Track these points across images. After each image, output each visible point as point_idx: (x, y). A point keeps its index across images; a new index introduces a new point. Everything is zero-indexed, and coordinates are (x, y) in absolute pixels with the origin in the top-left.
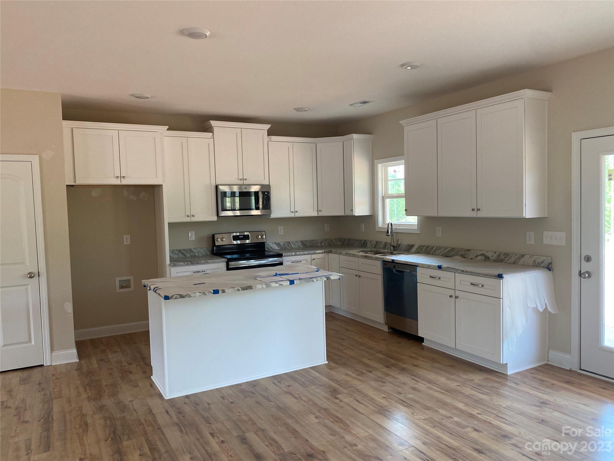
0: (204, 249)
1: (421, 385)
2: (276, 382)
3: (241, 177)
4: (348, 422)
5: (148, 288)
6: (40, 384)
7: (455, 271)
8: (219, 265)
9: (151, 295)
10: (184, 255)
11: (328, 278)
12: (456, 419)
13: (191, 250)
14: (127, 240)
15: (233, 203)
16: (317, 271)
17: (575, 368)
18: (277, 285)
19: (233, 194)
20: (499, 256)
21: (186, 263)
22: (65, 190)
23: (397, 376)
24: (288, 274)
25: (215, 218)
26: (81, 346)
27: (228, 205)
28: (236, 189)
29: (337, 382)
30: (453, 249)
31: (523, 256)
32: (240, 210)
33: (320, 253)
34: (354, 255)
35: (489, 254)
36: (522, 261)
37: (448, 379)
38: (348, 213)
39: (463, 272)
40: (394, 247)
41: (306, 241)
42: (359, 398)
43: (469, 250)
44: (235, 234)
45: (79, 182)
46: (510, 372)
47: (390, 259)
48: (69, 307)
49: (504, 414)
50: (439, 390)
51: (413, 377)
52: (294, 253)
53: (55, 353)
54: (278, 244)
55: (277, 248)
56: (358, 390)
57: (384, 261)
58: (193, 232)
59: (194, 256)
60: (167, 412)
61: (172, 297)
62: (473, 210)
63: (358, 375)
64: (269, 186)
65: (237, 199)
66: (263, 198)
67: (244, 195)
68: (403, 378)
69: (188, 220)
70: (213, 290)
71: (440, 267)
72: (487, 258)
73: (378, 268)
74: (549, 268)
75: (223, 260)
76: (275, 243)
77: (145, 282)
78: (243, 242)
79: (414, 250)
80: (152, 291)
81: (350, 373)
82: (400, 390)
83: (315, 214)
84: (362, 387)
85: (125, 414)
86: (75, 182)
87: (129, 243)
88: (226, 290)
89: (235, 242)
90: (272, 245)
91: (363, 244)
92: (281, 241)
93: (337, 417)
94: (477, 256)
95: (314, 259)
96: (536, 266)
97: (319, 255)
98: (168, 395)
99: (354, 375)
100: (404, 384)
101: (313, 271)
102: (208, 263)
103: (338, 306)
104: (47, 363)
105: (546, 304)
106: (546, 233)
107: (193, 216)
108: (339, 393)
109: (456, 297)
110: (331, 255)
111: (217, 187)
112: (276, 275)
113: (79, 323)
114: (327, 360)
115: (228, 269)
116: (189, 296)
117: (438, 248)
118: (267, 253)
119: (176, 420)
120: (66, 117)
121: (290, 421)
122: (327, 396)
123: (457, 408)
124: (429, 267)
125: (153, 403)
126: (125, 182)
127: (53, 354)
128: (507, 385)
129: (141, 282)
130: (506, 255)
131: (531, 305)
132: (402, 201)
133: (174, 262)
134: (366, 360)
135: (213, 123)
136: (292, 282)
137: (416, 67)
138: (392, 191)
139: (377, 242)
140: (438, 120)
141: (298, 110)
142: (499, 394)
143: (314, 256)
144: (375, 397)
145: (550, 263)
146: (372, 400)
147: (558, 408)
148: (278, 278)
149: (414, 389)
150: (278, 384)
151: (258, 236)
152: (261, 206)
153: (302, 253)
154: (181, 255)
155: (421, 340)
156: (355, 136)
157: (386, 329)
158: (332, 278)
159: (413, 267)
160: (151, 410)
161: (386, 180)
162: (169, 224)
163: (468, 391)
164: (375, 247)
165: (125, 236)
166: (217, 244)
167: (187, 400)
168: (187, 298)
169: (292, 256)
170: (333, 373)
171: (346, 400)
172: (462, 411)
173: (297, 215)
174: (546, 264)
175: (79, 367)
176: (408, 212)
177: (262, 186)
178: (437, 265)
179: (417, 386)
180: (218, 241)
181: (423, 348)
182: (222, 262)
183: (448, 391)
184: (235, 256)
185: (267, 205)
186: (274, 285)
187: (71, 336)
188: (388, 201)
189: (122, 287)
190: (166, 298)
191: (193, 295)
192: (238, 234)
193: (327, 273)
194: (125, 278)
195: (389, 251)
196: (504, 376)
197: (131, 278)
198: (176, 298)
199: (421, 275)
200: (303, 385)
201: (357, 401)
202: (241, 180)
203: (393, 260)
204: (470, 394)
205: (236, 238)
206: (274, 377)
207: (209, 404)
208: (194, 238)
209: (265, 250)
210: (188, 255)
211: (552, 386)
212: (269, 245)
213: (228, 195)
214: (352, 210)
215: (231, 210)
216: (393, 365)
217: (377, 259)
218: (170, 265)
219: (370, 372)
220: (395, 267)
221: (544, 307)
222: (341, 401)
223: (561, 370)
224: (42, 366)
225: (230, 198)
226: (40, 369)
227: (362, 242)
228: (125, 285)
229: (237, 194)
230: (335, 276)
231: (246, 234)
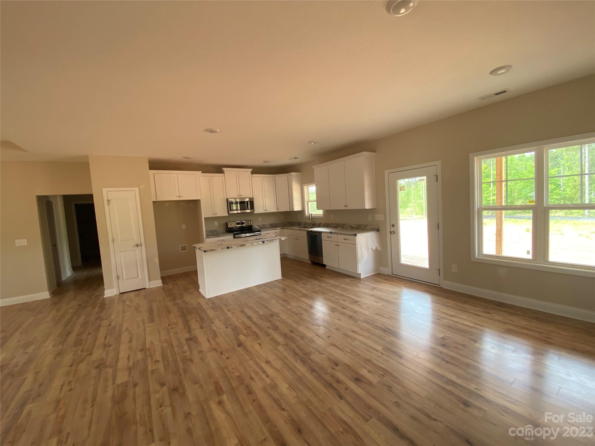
0: (223, 229)
1: (322, 284)
2: (258, 288)
3: (239, 194)
4: (289, 301)
5: (196, 248)
6: (145, 296)
7: (337, 234)
8: (230, 237)
9: (197, 251)
10: (213, 233)
11: (280, 240)
12: (336, 297)
13: (216, 231)
14: (184, 227)
15: (237, 207)
16: (276, 237)
17: (390, 274)
18: (256, 243)
19: (236, 203)
20: (357, 226)
21: (214, 236)
22: (152, 203)
23: (312, 281)
24: (262, 239)
25: (227, 215)
26: (163, 278)
27: (235, 208)
28: (238, 200)
29: (286, 286)
30: (338, 224)
31: (367, 226)
32: (240, 210)
33: (278, 229)
34: (294, 229)
35: (353, 226)
36: (366, 228)
37: (335, 281)
38: (291, 210)
39: (340, 234)
40: (313, 225)
41: (272, 224)
42: (295, 291)
43: (345, 224)
44: (238, 222)
45: (159, 200)
46: (362, 277)
47: (310, 230)
48: (157, 260)
49: (356, 293)
50: (330, 286)
51: (320, 281)
52: (266, 230)
53: (151, 282)
54: (259, 226)
55: (258, 228)
56: (295, 288)
57: (307, 231)
58: (217, 222)
59: (218, 233)
60: (207, 303)
61: (207, 251)
62: (345, 206)
63: (295, 282)
64: (253, 198)
65: (239, 205)
66: (250, 204)
67: (242, 203)
68: (315, 282)
69: (214, 216)
70: (227, 247)
71: (331, 232)
72: (352, 228)
73: (304, 235)
74: (378, 230)
75: (232, 234)
76: (257, 225)
77: (194, 245)
78: (242, 225)
79: (321, 225)
80: (198, 249)
81: (291, 281)
82: (313, 287)
83: (276, 211)
84: (297, 287)
85: (187, 306)
86: (157, 200)
87: (185, 228)
88: (233, 247)
89: (238, 226)
90: (255, 226)
91: (299, 224)
92: (260, 224)
93: (285, 300)
94: (348, 227)
95: (276, 232)
96: (372, 230)
97: (278, 230)
98: (208, 296)
99: (294, 282)
100: (315, 284)
101: (274, 237)
102: (224, 236)
103: (289, 254)
104: (147, 287)
105: (376, 246)
106: (376, 215)
107: (216, 214)
108: (286, 290)
109: (338, 245)
110: (284, 230)
111: (227, 200)
112: (256, 239)
113: (162, 269)
114: (282, 277)
115: (234, 238)
116: (216, 250)
117: (332, 224)
118: (253, 230)
119: (211, 306)
120: (151, 168)
121: (264, 303)
122: (281, 291)
123: (337, 293)
124: (326, 232)
125: (200, 300)
126: (182, 199)
127: (150, 283)
128: (360, 282)
129: (192, 245)
130: (360, 225)
131: (370, 247)
132: (315, 203)
133: (208, 236)
134: (299, 276)
135: (224, 169)
136: (263, 242)
137: (316, 143)
138: (311, 199)
139: (305, 223)
140: (329, 166)
141: (265, 162)
142: (357, 287)
143: (276, 231)
144: (301, 290)
145: (378, 228)
146: (301, 292)
147: (380, 290)
148: (257, 241)
149: (320, 286)
150: (259, 288)
151: (248, 223)
152: (249, 208)
153: (270, 229)
154: (211, 233)
155: (325, 266)
156: (293, 173)
157: (310, 262)
158: (282, 239)
159: (320, 233)
160: (200, 303)
161: (308, 194)
162: (205, 219)
163: (343, 285)
164: (304, 225)
165: (183, 225)
166: (229, 227)
167: (217, 298)
168: (215, 251)
169: (265, 231)
170: (284, 282)
171: (289, 292)
172: (339, 294)
173: (267, 212)
174: (376, 228)
175: (163, 288)
176: (318, 208)
177: (250, 198)
178: (330, 231)
179: (321, 285)
180: (229, 225)
181: (326, 269)
182: (231, 235)
183: (334, 286)
184: (238, 232)
185: (252, 207)
186: (255, 243)
187: (158, 274)
188: (310, 203)
189: (182, 250)
190: (205, 251)
191: (217, 249)
192: (239, 222)
193: (280, 237)
194: (184, 245)
195: (311, 227)
196: (360, 279)
197: (187, 245)
198: (209, 251)
199: (323, 237)
200: (270, 288)
201: (294, 292)
202: (239, 196)
203: (311, 231)
204: (344, 287)
205: (238, 224)
206: (257, 286)
207: (227, 299)
208: (217, 225)
209: (252, 229)
210: (215, 233)
211: (379, 282)
212: (254, 226)
213: (234, 203)
214: (293, 208)
215: (236, 210)
216: (312, 277)
217: (305, 230)
218: (206, 238)
219: (301, 280)
220: (312, 233)
221: (376, 247)
222: (287, 293)
223: (385, 275)
224: (145, 288)
225: (235, 205)
226: (144, 290)
227: (299, 223)
228: (184, 249)
229: (239, 203)
230: (283, 239)
231: (243, 221)
